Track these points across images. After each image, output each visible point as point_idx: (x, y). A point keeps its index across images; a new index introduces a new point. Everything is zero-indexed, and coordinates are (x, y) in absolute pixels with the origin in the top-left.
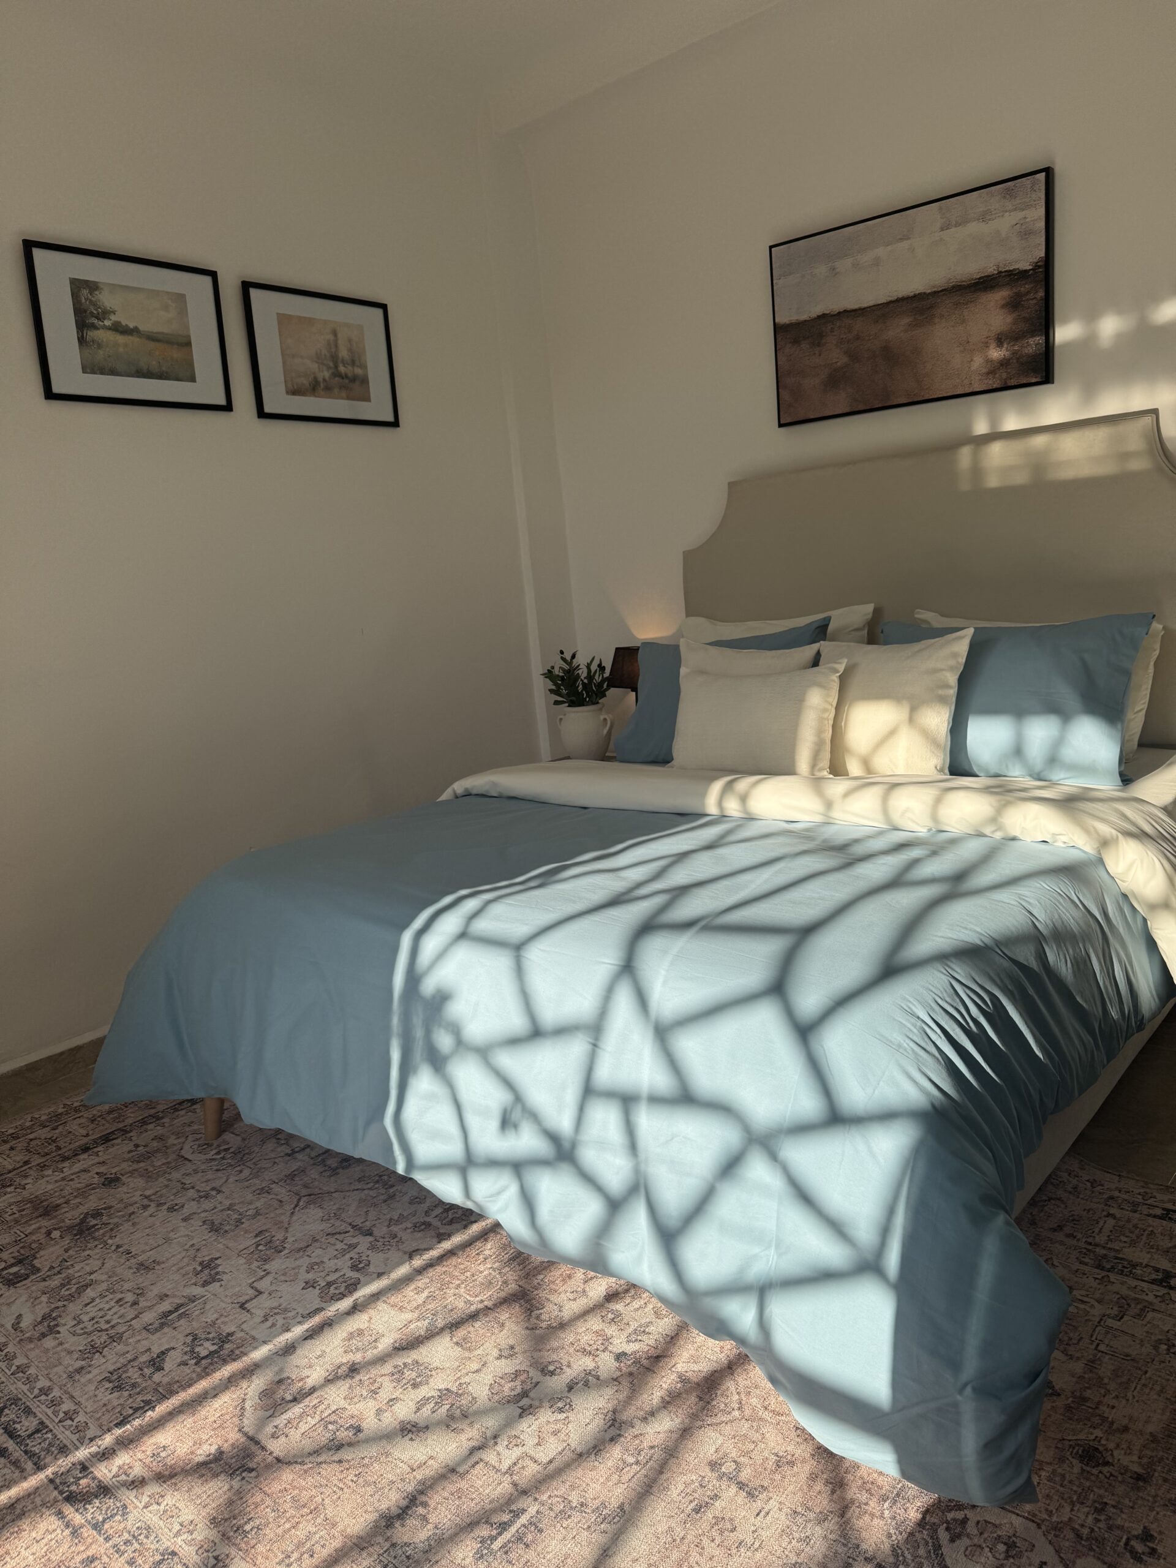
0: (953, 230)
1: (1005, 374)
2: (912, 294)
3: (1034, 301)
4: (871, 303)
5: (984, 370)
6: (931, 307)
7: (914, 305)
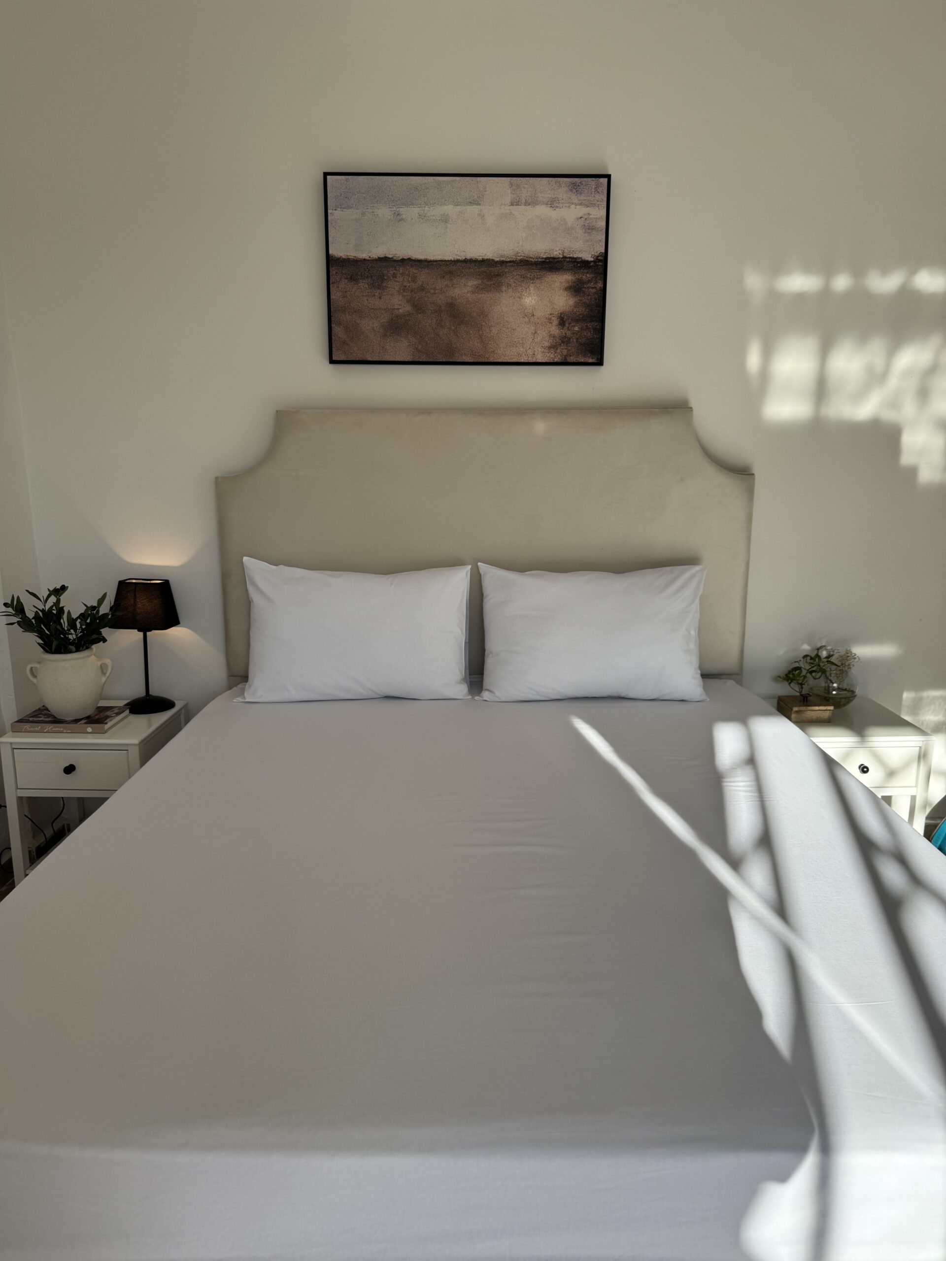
0: (523, 207)
1: (566, 351)
2: (480, 258)
3: (594, 290)
4: (439, 257)
5: (547, 344)
6: (498, 275)
7: (482, 269)
